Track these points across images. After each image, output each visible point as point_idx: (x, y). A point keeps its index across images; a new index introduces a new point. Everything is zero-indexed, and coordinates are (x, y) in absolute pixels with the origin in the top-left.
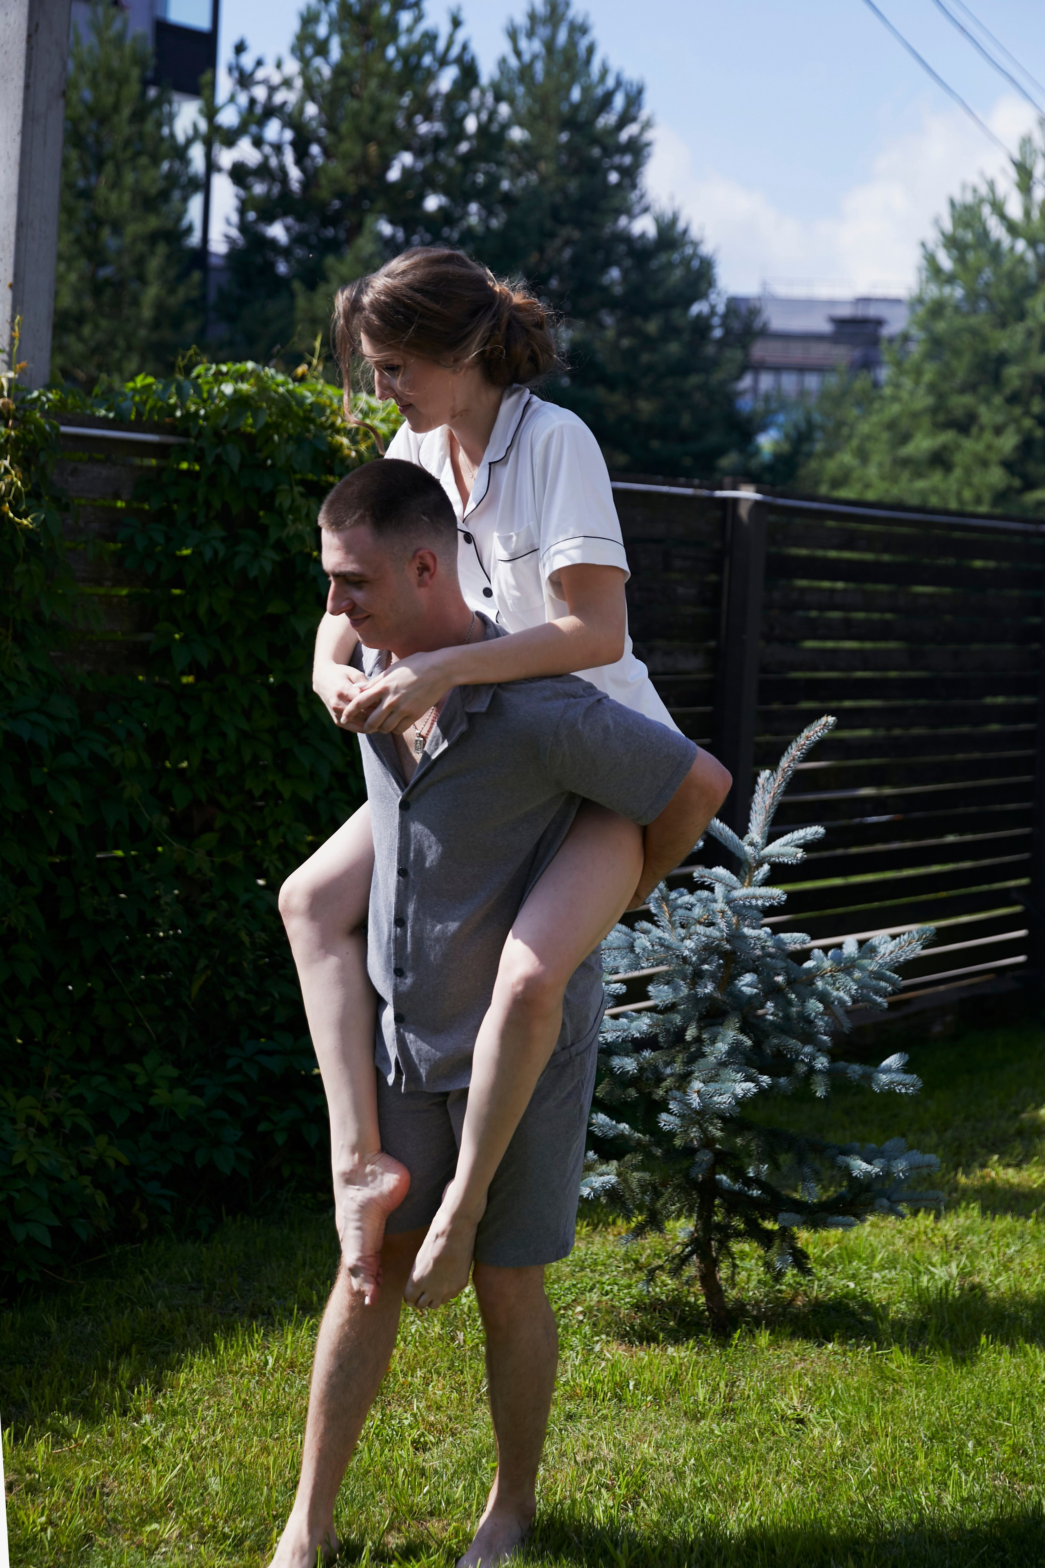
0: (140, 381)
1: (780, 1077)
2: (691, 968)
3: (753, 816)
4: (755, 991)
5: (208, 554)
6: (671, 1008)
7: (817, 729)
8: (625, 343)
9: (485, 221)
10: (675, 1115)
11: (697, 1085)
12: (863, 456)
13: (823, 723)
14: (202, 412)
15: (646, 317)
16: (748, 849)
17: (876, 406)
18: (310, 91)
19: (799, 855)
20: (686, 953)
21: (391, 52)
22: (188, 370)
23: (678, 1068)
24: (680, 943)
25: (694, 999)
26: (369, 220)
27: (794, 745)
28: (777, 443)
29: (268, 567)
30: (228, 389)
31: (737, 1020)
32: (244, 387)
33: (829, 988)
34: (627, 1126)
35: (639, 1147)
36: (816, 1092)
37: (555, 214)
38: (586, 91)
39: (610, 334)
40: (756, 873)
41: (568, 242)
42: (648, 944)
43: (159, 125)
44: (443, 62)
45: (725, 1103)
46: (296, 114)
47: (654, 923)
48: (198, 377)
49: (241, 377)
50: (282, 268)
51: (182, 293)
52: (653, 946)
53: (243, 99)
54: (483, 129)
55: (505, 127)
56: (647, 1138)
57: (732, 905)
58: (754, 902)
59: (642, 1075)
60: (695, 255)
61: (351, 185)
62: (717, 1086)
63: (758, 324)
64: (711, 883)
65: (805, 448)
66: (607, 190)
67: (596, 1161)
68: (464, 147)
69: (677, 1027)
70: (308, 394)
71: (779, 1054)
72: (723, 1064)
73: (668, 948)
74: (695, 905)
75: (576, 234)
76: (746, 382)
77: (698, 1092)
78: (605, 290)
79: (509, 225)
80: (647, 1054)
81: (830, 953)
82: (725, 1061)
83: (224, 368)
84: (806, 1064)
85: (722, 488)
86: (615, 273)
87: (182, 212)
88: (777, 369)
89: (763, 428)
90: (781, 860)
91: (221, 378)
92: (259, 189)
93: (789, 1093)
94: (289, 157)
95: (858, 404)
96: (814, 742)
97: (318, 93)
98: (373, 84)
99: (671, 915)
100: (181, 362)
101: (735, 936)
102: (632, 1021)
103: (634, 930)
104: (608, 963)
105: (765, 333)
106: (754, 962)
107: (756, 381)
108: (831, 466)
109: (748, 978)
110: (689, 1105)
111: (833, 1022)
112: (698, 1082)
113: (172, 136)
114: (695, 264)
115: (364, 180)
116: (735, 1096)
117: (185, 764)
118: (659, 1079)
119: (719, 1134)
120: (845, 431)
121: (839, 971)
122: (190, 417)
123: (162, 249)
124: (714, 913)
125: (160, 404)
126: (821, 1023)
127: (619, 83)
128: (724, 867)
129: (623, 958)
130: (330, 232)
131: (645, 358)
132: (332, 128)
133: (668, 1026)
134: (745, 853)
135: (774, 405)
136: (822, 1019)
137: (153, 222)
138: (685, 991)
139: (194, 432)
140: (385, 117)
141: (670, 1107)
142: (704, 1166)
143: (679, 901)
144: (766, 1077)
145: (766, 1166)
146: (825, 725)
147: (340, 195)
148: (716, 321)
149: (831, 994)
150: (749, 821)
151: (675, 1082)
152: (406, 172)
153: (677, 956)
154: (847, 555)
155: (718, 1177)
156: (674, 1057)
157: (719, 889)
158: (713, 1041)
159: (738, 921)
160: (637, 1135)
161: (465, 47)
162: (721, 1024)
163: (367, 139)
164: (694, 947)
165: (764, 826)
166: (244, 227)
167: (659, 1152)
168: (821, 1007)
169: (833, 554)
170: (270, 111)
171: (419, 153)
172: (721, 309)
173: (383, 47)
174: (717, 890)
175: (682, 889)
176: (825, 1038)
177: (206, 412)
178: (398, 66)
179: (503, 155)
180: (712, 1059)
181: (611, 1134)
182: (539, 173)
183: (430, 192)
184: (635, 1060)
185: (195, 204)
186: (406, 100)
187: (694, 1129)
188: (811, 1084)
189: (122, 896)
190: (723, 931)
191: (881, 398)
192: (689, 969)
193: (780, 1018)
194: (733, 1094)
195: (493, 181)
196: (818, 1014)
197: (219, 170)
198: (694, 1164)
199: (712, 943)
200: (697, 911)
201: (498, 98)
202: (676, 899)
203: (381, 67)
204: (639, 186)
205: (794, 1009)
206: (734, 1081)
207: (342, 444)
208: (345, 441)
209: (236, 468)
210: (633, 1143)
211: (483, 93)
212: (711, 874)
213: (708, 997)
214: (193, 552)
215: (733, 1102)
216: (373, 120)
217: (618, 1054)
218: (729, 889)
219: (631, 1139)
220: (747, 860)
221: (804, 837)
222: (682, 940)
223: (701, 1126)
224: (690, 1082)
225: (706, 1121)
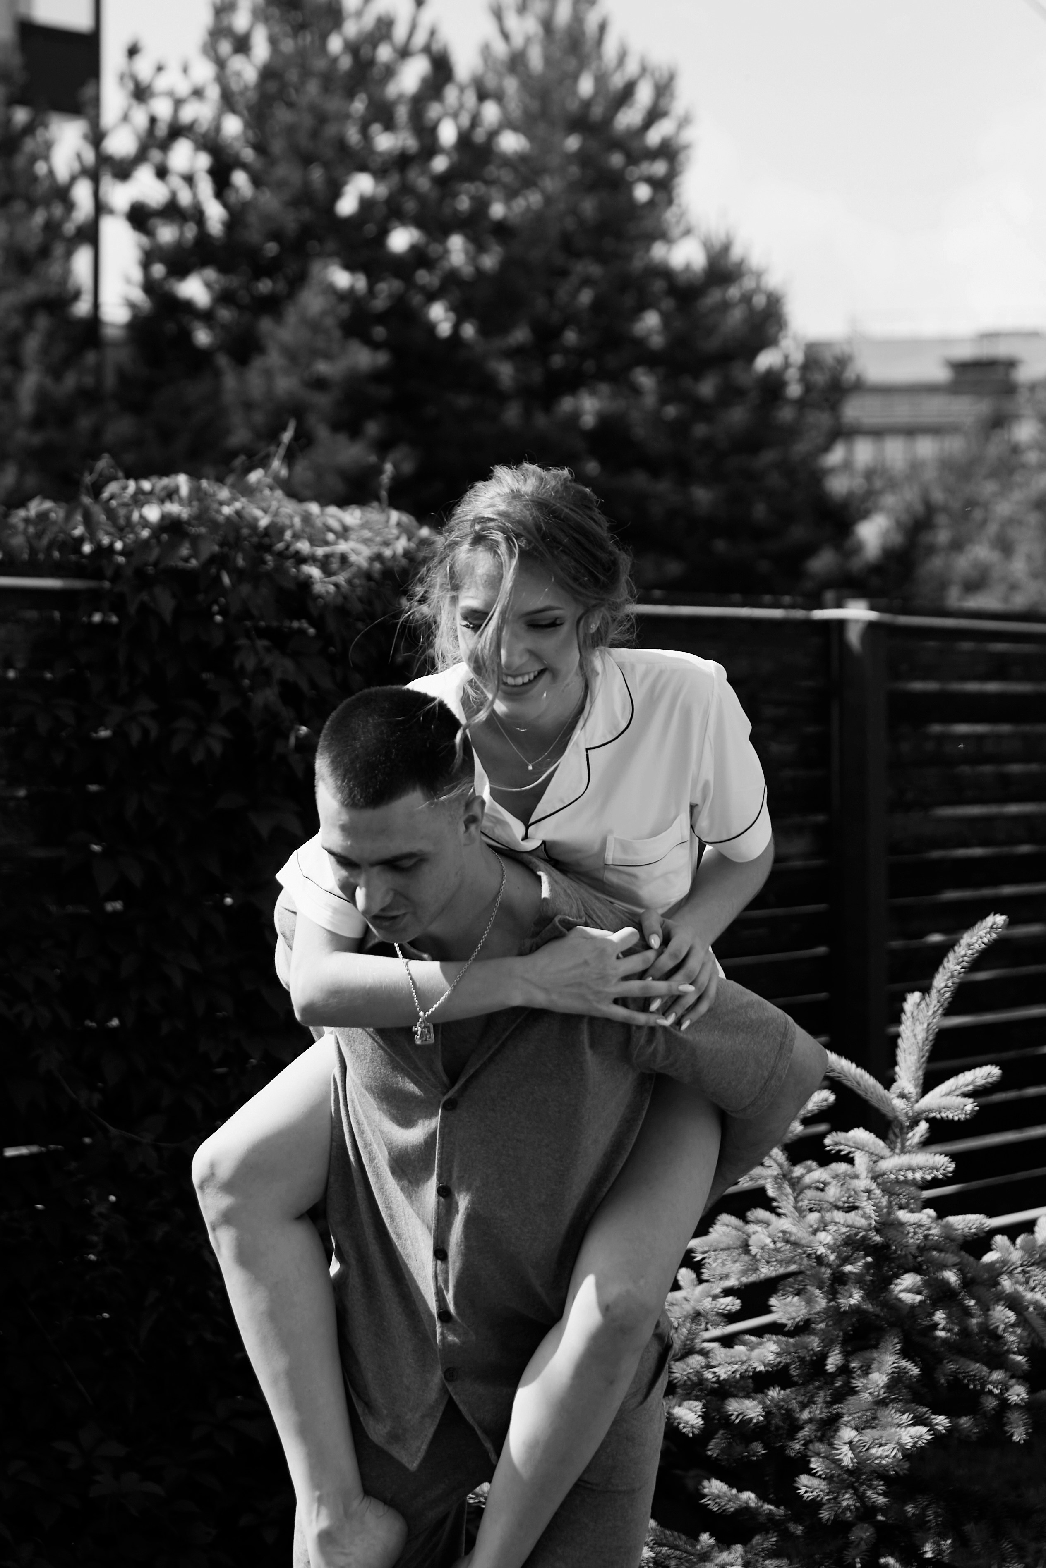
0: (35, 507)
1: (960, 1417)
2: (829, 1271)
3: (901, 1056)
4: (919, 1298)
5: (135, 735)
6: (804, 1328)
7: (982, 933)
8: (671, 411)
9: (473, 259)
10: (820, 1477)
11: (847, 1434)
12: (1005, 547)
13: (990, 924)
14: (119, 545)
15: (698, 375)
16: (899, 1104)
17: (1018, 478)
18: (228, 101)
19: (969, 1108)
20: (821, 1250)
21: (335, 44)
22: (96, 491)
23: (817, 1410)
24: (812, 1237)
25: (835, 1315)
26: (316, 268)
27: (951, 956)
28: (886, 534)
29: (217, 748)
30: (152, 513)
31: (896, 1340)
32: (173, 508)
33: (1021, 1288)
34: (753, 1496)
35: (770, 1524)
36: (1012, 1435)
37: (567, 245)
38: (601, 80)
39: (650, 400)
40: (910, 1135)
41: (587, 282)
42: (768, 1241)
43: (33, 159)
44: (404, 53)
45: (887, 1456)
46: (212, 134)
47: (773, 1210)
48: (112, 497)
49: (171, 494)
50: (202, 337)
51: (70, 381)
52: (775, 1242)
53: (140, 118)
54: (464, 140)
55: (493, 134)
56: (782, 1511)
57: (880, 1180)
58: (910, 1175)
59: (769, 1423)
60: (757, 290)
61: (290, 222)
62: (875, 1433)
63: (850, 375)
64: (850, 1153)
65: (926, 538)
66: (634, 210)
67: (712, 1547)
68: (440, 164)
69: (815, 1354)
70: (258, 513)
71: (957, 1383)
72: (881, 1403)
73: (795, 1244)
74: (829, 1183)
75: (595, 270)
76: (836, 456)
77: (850, 1443)
78: (640, 343)
79: (506, 264)
80: (774, 1393)
81: (1019, 1240)
82: (884, 1398)
83: (146, 485)
84: (996, 1396)
85: (821, 607)
86: (651, 320)
87: (67, 272)
88: (878, 433)
89: (865, 515)
90: (944, 1115)
91: (142, 497)
92: (167, 234)
93: (974, 1438)
94: (205, 187)
95: (994, 474)
96: (978, 952)
97: (241, 103)
98: (313, 88)
99: (796, 1200)
100: (88, 479)
101: (886, 1225)
102: (752, 1349)
103: (747, 1222)
104: (715, 1269)
105: (859, 387)
106: (915, 1257)
107: (850, 452)
108: (963, 563)
109: (909, 1280)
110: (837, 1463)
111: (1029, 1335)
112: (849, 1429)
113: (51, 173)
114: (760, 301)
115: (307, 214)
116: (901, 1447)
117: (115, 1022)
118: (795, 1427)
119: (881, 1500)
120: (978, 514)
121: (1033, 1265)
122: (104, 552)
123: (42, 322)
124: (856, 1192)
125: (61, 536)
126: (1012, 1338)
127: (644, 70)
128: (866, 1129)
129: (735, 1262)
130: (265, 286)
131: (700, 430)
132: (260, 148)
133: (802, 1353)
134: (893, 1109)
135: (878, 484)
136: (1013, 1333)
137: (31, 290)
138: (822, 1303)
139: (109, 572)
140: (331, 130)
141: (812, 1466)
142: (863, 1546)
143: (808, 1179)
144: (942, 1417)
145: (949, 1542)
146: (991, 927)
147: (276, 236)
148: (792, 374)
149: (1024, 1296)
150: (895, 1063)
151: (816, 1431)
152: (366, 204)
153: (809, 1256)
154: (992, 687)
155: (882, 1561)
156: (812, 1396)
157: (860, 1159)
158: (866, 1371)
159: (890, 1202)
160: (768, 1507)
161: (433, 33)
162: (876, 1347)
163: (307, 160)
164: (832, 1242)
165: (918, 1069)
166: (149, 286)
167: (799, 1530)
168: (1011, 1316)
169: (972, 687)
170: (177, 131)
171: (379, 174)
172: (797, 357)
173: (324, 38)
174: (857, 1161)
175: (809, 1162)
176: (1019, 1358)
177: (125, 545)
178: (346, 63)
179: (492, 171)
180: (865, 1396)
181: (731, 1507)
182: (543, 192)
183: (397, 224)
184: (760, 1403)
185: (82, 260)
186: (359, 106)
187: (847, 1496)
188: (1005, 1425)
189: (39, 1206)
190: (870, 1217)
191: (1023, 466)
192: (827, 1273)
193: (956, 1334)
194: (898, 1443)
195: (481, 206)
196: (1008, 1325)
197: (111, 212)
198: (848, 1544)
199: (856, 1234)
200: (833, 1192)
201: (482, 96)
202: (803, 1176)
203: (320, 64)
204: (676, 201)
205: (974, 1321)
206: (899, 1425)
207: (310, 577)
208: (315, 572)
209: (168, 617)
210: (762, 1519)
211: (462, 89)
212: (848, 1140)
213: (856, 1310)
214: (115, 733)
215: (900, 1456)
216: (315, 134)
217: (735, 1396)
218: (874, 1158)
219: (760, 1514)
220: (896, 1118)
221: (973, 1082)
222: (815, 1232)
223: (856, 1491)
224: (837, 1430)
225: (862, 1484)
